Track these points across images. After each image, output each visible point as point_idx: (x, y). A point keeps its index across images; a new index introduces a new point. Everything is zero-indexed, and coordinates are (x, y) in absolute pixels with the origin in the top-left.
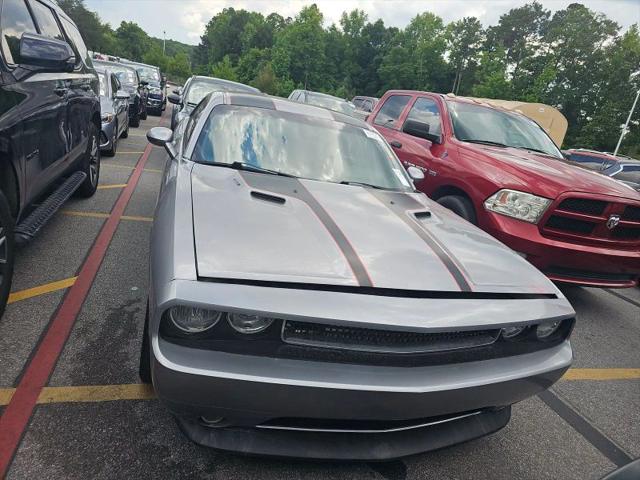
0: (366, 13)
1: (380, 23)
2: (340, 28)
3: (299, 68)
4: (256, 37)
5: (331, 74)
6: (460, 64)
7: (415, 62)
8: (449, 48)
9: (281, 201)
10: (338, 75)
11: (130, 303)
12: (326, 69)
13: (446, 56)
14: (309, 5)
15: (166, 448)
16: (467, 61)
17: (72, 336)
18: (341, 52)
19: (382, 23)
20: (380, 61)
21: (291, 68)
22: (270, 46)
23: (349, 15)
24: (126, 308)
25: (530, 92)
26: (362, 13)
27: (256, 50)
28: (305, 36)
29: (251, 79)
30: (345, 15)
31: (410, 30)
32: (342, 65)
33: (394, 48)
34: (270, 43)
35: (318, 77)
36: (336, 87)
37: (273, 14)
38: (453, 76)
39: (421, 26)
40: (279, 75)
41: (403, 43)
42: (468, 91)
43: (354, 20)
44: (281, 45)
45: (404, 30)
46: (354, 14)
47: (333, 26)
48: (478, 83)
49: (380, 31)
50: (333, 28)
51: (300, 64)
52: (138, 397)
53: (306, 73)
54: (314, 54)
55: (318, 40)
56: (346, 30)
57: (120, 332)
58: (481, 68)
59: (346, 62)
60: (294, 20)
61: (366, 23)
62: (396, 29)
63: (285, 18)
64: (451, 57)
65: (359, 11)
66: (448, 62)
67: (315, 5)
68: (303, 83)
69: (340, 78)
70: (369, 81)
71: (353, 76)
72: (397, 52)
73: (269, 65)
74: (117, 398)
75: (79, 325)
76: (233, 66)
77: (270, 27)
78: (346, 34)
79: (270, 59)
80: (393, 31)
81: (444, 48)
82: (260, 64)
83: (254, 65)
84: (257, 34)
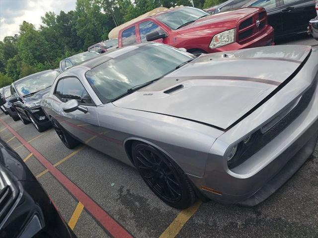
0: (52, 12)
1: (62, 13)
2: (45, 25)
3: (39, 55)
4: (5, 53)
5: (57, 48)
6: (111, 11)
7: (91, 21)
8: (101, 7)
9: (180, 87)
10: (60, 48)
11: (121, 190)
12: (52, 48)
13: (102, 11)
14: (22, 23)
15: (232, 223)
16: (113, 9)
17: (122, 223)
18: (54, 36)
19: (63, 12)
20: (75, 30)
21: (35, 58)
22: (16, 54)
23: (45, 17)
24: (123, 194)
25: (148, 7)
26: (51, 13)
27: (10, 60)
28: (31, 39)
29: (19, 75)
30: (42, 18)
31: (78, 8)
32: (59, 42)
33: (77, 20)
34: (15, 52)
35: (52, 54)
36: (63, 53)
37: (6, 38)
38: (112, 18)
39: (82, 4)
40: (32, 64)
41: (80, 16)
42: (122, 21)
43: (49, 18)
44: (22, 50)
45: (75, 10)
46: (47, 15)
47: (41, 26)
48: (124, 15)
49: (65, 16)
50: (42, 27)
51: (38, 53)
52: (189, 218)
53: (45, 55)
54: (41, 44)
55: (38, 37)
56: (48, 24)
57: (137, 203)
58: (121, 8)
59: (59, 39)
60: (19, 34)
61: (56, 17)
62: (72, 12)
63: (13, 36)
64: (105, 10)
65: (48, 12)
66: (104, 13)
67: (24, 21)
68: (46, 61)
69: (62, 48)
70: (77, 41)
71: (67, 44)
72: (80, 21)
73: (23, 63)
74: (182, 225)
75: (116, 217)
76: (5, 74)
77: (9, 45)
78: (50, 27)
79: (21, 60)
80: (71, 13)
81: (99, 8)
82: (18, 65)
83: (15, 67)
84: (5, 52)
